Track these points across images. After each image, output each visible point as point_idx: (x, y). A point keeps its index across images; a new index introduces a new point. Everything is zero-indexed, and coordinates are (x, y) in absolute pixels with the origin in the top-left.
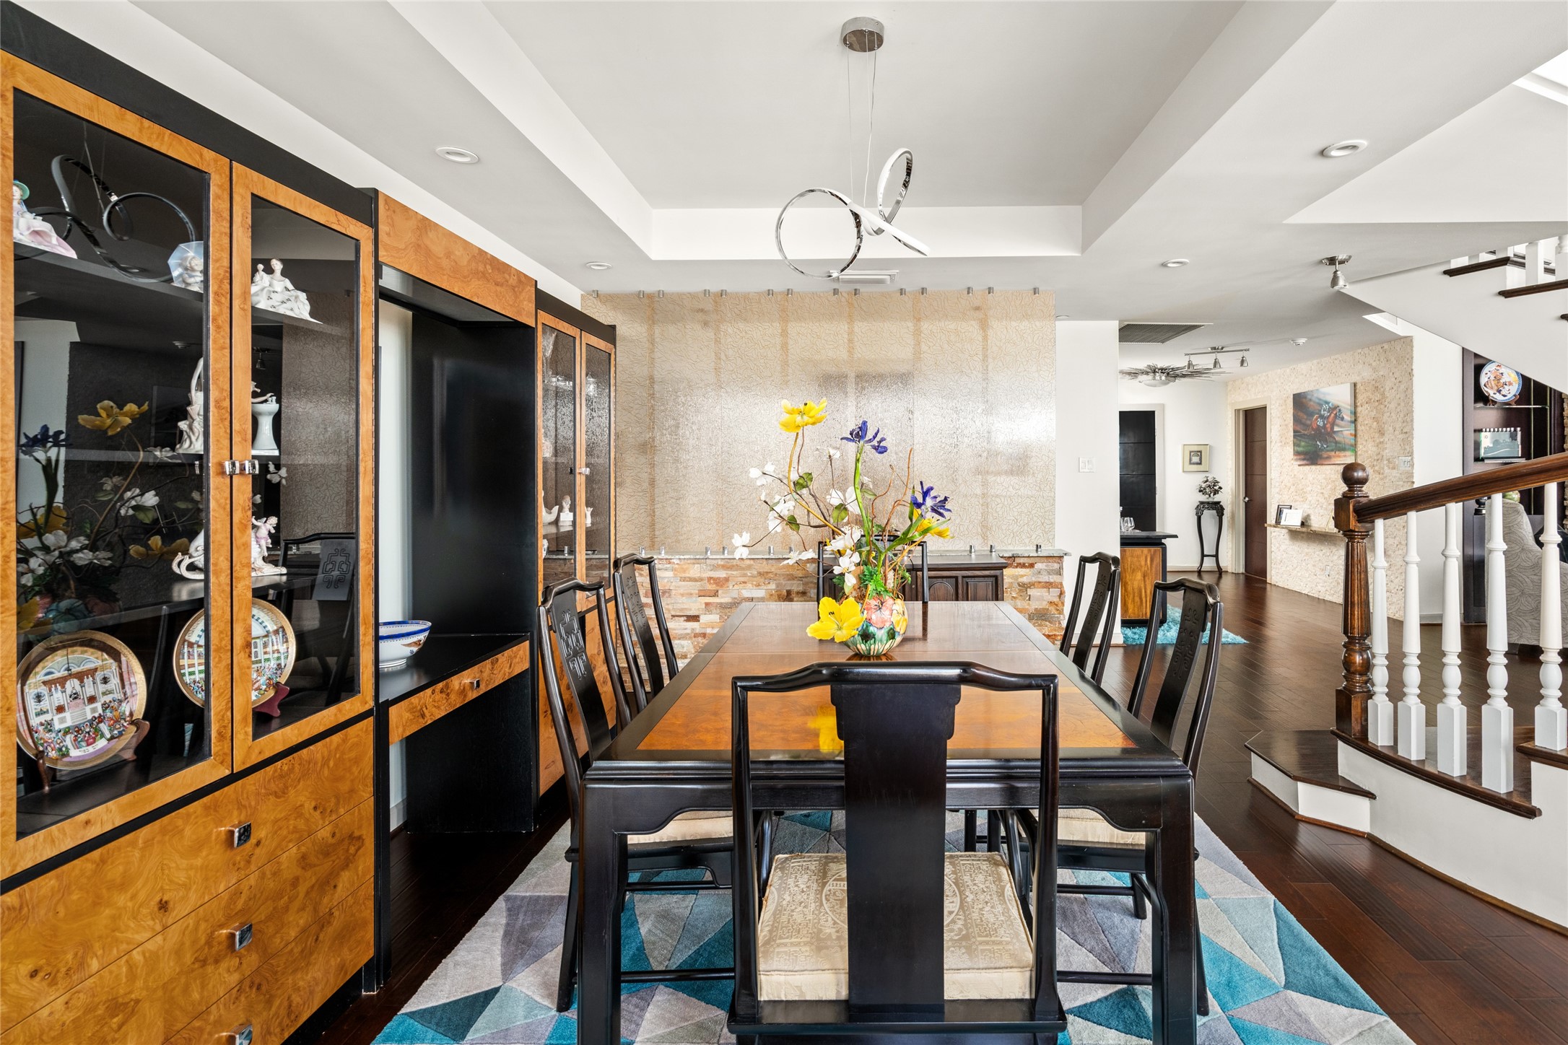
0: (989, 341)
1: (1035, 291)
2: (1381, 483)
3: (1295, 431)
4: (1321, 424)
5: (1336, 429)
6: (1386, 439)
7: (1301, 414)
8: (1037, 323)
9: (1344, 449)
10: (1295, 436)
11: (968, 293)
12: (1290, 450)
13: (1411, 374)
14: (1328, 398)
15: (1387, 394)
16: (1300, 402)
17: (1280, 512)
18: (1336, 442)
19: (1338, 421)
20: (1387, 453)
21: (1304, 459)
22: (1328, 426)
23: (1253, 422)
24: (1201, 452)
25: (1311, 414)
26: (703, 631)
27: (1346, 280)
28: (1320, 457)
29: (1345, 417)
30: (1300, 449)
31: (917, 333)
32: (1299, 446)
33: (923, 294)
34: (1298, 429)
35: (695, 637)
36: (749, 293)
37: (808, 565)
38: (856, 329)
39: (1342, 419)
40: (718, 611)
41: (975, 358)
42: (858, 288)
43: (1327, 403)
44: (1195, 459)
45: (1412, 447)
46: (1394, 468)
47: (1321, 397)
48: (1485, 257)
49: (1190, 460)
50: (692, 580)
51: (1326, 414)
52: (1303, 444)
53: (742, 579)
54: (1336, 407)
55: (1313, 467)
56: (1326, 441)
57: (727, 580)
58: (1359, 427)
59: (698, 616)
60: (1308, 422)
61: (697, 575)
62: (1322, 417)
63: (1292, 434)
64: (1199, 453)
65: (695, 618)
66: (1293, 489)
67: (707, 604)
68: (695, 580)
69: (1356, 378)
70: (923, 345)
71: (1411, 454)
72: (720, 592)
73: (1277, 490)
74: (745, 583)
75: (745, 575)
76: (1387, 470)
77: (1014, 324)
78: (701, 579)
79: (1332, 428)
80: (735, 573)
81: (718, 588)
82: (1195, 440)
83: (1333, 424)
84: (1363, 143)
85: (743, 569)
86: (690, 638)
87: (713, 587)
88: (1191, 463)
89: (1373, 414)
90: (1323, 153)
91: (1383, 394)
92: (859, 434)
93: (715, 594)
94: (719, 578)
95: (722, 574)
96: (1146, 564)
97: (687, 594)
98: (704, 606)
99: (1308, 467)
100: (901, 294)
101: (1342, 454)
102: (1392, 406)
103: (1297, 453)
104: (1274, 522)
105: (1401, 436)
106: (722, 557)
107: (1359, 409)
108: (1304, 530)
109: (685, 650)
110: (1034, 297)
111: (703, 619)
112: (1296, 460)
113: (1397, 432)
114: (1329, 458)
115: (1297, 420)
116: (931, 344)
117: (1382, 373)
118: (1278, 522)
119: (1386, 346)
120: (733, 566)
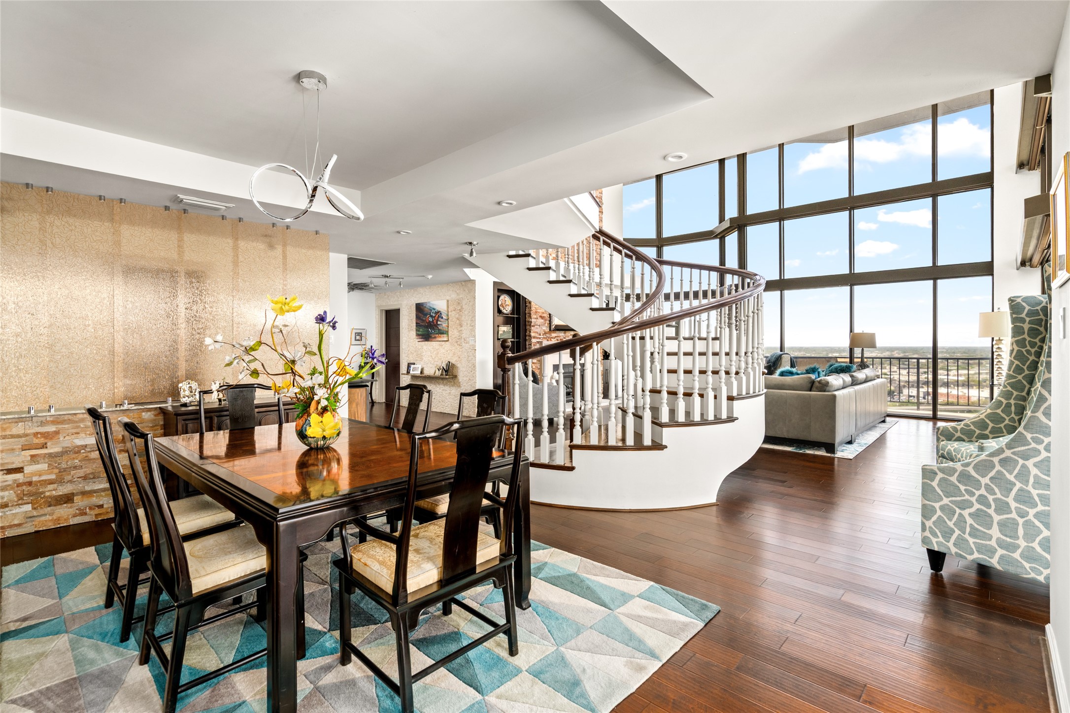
0: (288, 260)
1: (317, 233)
2: (461, 350)
3: (417, 323)
4: (431, 320)
5: (439, 323)
6: (463, 328)
7: (420, 314)
8: (318, 252)
9: (443, 333)
10: (416, 326)
11: (273, 227)
12: (414, 333)
13: (475, 298)
14: (435, 307)
15: (464, 307)
16: (420, 308)
17: (409, 365)
18: (439, 330)
19: (440, 319)
20: (464, 336)
21: (422, 338)
22: (435, 321)
23: (391, 318)
24: (361, 333)
25: (426, 315)
26: (28, 480)
27: (476, 254)
28: (431, 337)
29: (444, 317)
30: (420, 333)
31: (236, 248)
32: (419, 331)
33: (240, 222)
34: (418, 322)
35: (18, 486)
36: (79, 195)
37: (143, 414)
38: (185, 238)
39: (442, 318)
40: (47, 460)
41: (278, 269)
42: (187, 208)
43: (434, 309)
44: (358, 338)
45: (475, 333)
46: (467, 343)
47: (431, 306)
48: (521, 253)
49: (355, 337)
50: (12, 436)
51: (434, 315)
52: (421, 330)
53: (74, 431)
54: (439, 312)
55: (426, 342)
56: (434, 329)
57: (57, 433)
58: (450, 322)
59: (22, 468)
60: (424, 319)
61: (21, 432)
62: (431, 316)
63: (415, 324)
64: (360, 334)
65: (19, 470)
66: (415, 354)
67: (32, 456)
68: (19, 436)
69: (448, 298)
70: (240, 257)
71: (474, 336)
72: (49, 444)
73: (406, 355)
74: (78, 433)
75: (78, 427)
76: (463, 344)
77: (304, 251)
78: (26, 435)
79: (437, 322)
80: (66, 426)
81: (46, 441)
82: (358, 325)
83: (437, 321)
84: (514, 203)
85: (76, 422)
86: (12, 488)
87: (42, 440)
88: (356, 340)
89: (457, 316)
90: (499, 203)
91: (462, 307)
92: (321, 319)
93: (44, 446)
94: (48, 433)
95: (52, 428)
96: (358, 398)
97: (8, 450)
98: (29, 458)
99: (423, 343)
100: (223, 219)
101: (442, 336)
102: (466, 313)
103: (418, 335)
104: (406, 372)
105: (471, 328)
106: (49, 414)
107: (450, 313)
108: (422, 375)
109: (5, 500)
110: (316, 236)
111: (27, 470)
112: (417, 339)
113: (468, 326)
114: (435, 337)
115: (418, 317)
116: (246, 257)
117: (461, 296)
118: (408, 372)
119: (463, 284)
120: (65, 420)
